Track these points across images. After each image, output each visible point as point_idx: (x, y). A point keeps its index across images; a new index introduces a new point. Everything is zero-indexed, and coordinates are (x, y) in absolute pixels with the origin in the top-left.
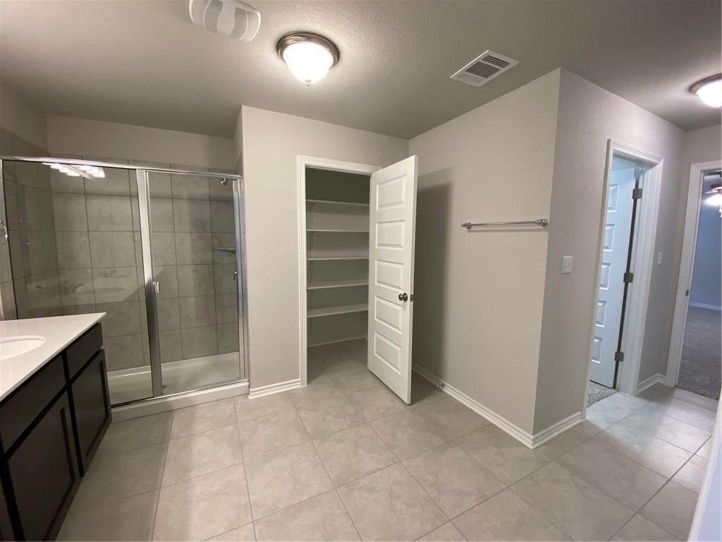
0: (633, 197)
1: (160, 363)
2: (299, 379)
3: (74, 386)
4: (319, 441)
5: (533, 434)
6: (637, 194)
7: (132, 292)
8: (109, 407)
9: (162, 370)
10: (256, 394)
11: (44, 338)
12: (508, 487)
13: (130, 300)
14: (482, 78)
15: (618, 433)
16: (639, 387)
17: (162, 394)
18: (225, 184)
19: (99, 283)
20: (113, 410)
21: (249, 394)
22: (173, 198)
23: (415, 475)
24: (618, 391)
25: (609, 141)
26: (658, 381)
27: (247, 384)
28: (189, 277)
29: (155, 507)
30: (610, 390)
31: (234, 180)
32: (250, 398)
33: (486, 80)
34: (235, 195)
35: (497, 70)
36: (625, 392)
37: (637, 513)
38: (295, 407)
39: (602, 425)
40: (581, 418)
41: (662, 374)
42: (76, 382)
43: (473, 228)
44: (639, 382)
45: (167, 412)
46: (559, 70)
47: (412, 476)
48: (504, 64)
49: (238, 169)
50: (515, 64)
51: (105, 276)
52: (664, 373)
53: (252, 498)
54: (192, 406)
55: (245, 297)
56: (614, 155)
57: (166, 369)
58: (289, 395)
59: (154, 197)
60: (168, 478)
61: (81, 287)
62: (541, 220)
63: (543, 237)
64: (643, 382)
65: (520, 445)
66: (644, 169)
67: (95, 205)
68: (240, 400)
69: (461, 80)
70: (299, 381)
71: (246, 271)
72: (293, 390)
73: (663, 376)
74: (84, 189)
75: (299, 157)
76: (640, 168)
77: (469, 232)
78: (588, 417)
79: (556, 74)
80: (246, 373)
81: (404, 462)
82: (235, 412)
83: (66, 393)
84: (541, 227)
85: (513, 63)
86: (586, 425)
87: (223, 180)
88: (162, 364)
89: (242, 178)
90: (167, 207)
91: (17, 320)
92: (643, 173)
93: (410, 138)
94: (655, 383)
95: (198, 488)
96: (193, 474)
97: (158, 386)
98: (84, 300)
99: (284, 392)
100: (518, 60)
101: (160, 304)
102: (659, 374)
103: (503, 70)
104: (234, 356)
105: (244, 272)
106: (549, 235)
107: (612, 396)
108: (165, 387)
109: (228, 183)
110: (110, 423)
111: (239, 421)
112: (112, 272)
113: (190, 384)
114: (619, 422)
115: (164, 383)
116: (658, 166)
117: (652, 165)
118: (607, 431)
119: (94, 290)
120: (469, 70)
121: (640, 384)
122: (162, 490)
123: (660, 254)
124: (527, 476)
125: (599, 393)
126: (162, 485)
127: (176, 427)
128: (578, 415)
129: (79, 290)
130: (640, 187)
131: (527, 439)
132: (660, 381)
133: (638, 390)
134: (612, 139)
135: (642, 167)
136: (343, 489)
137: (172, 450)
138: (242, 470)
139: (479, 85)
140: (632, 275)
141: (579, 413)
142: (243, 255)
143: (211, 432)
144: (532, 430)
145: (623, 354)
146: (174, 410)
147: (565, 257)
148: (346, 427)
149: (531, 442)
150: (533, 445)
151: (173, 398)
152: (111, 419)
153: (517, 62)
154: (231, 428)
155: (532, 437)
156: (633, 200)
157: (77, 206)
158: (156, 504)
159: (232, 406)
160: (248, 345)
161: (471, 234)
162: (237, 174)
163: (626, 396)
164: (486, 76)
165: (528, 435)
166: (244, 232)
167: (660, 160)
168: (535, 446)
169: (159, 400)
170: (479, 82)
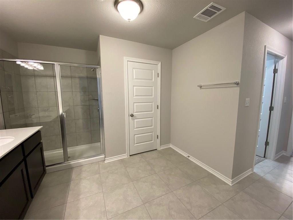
0: (274, 73)
1: (67, 147)
2: (126, 154)
3: (27, 159)
4: (135, 182)
5: (232, 179)
6: (275, 71)
7: (55, 117)
8: (45, 167)
9: (68, 150)
10: (108, 160)
11: (14, 138)
12: (222, 204)
13: (54, 121)
14: (208, 17)
15: (269, 177)
16: (275, 157)
17: (68, 161)
18: (93, 70)
19: (41, 114)
20: (47, 168)
21: (105, 160)
22: (71, 77)
23: (179, 198)
24: (266, 158)
25: (265, 46)
26: (283, 154)
27: (104, 156)
28: (79, 111)
29: (64, 212)
30: (263, 158)
31: (97, 68)
32: (105, 162)
33: (210, 18)
34: (98, 76)
35: (215, 13)
36: (269, 159)
37: (282, 215)
38: (125, 166)
39: (262, 175)
40: (252, 171)
41: (285, 151)
42: (29, 157)
43: (202, 88)
44: (276, 154)
45: (70, 169)
46: (244, 12)
47: (178, 198)
48: (219, 10)
49: (99, 64)
50: (224, 10)
51: (45, 111)
52: (286, 150)
53: (107, 208)
54: (81, 166)
55: (102, 119)
56: (267, 53)
57: (70, 150)
58: (122, 161)
59: (62, 77)
60: (70, 199)
61: (34, 116)
62: (236, 82)
63: (237, 90)
64: (277, 155)
65: (225, 184)
66: (279, 60)
67: (39, 80)
68: (101, 163)
69: (198, 18)
70: (126, 155)
71: (103, 108)
72: (123, 159)
73: (286, 152)
74: (34, 74)
75: (125, 58)
76: (277, 60)
77: (201, 89)
78: (255, 171)
79: (243, 15)
80: (103, 152)
81: (174, 192)
82: (99, 169)
83: (23, 162)
84: (236, 85)
85: (223, 9)
86: (254, 174)
87: (92, 69)
88: (68, 148)
89: (100, 67)
90: (69, 81)
91: (5, 130)
92: (278, 62)
93: (173, 49)
94: (281, 155)
95: (83, 204)
96: (81, 197)
97: (66, 157)
98: (35, 121)
99: (120, 159)
100: (226, 8)
101: (66, 122)
102: (283, 151)
103: (218, 13)
104: (99, 144)
105: (102, 108)
106: (240, 89)
107: (264, 161)
108: (69, 157)
109: (95, 70)
110: (46, 173)
111: (101, 173)
112: (48, 109)
113: (80, 156)
114: (268, 173)
115: (69, 156)
116: (285, 58)
117: (282, 58)
118: (264, 177)
119: (39, 117)
120: (203, 13)
121: (276, 155)
122: (67, 204)
123: (285, 98)
124: (230, 199)
125: (258, 160)
126: (68, 202)
127: (74, 176)
128: (250, 170)
129: (33, 117)
130: (277, 68)
131: (229, 181)
132: (284, 154)
133: (275, 158)
134: (267, 45)
135: (277, 59)
136: (147, 205)
137: (72, 185)
138: (102, 195)
139: (206, 21)
140: (273, 107)
141: (251, 169)
142: (101, 102)
143: (89, 178)
144: (231, 177)
145: (268, 142)
146: (74, 167)
147: (247, 99)
148: (147, 175)
149: (231, 183)
150: (232, 184)
151: (73, 162)
152: (46, 172)
153: (225, 9)
154: (97, 176)
155: (231, 180)
156: (273, 74)
157: (31, 81)
158: (64, 211)
159: (98, 166)
160: (104, 139)
161: (202, 90)
162: (98, 66)
163: (270, 161)
164: (210, 16)
165: (229, 179)
166: (102, 91)
167: (285, 55)
168: (232, 185)
169: (66, 164)
170: (206, 20)
